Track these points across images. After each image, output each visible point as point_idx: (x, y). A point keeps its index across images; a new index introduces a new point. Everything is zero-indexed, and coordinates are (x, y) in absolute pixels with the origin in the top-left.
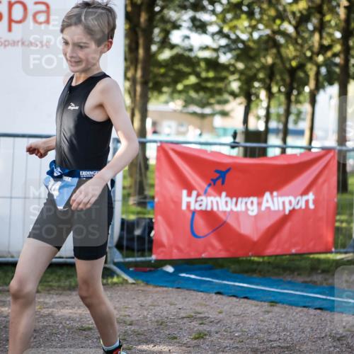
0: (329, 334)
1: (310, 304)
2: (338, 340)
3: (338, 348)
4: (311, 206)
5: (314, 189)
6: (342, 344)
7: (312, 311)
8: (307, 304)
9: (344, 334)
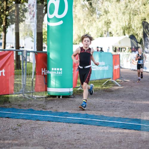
0: (11, 128)
1: (4, 116)
2: (15, 130)
3: (15, 133)
4: (4, 75)
5: (5, 67)
6: (16, 132)
7: (4, 119)
8: (2, 116)
9: (17, 127)
